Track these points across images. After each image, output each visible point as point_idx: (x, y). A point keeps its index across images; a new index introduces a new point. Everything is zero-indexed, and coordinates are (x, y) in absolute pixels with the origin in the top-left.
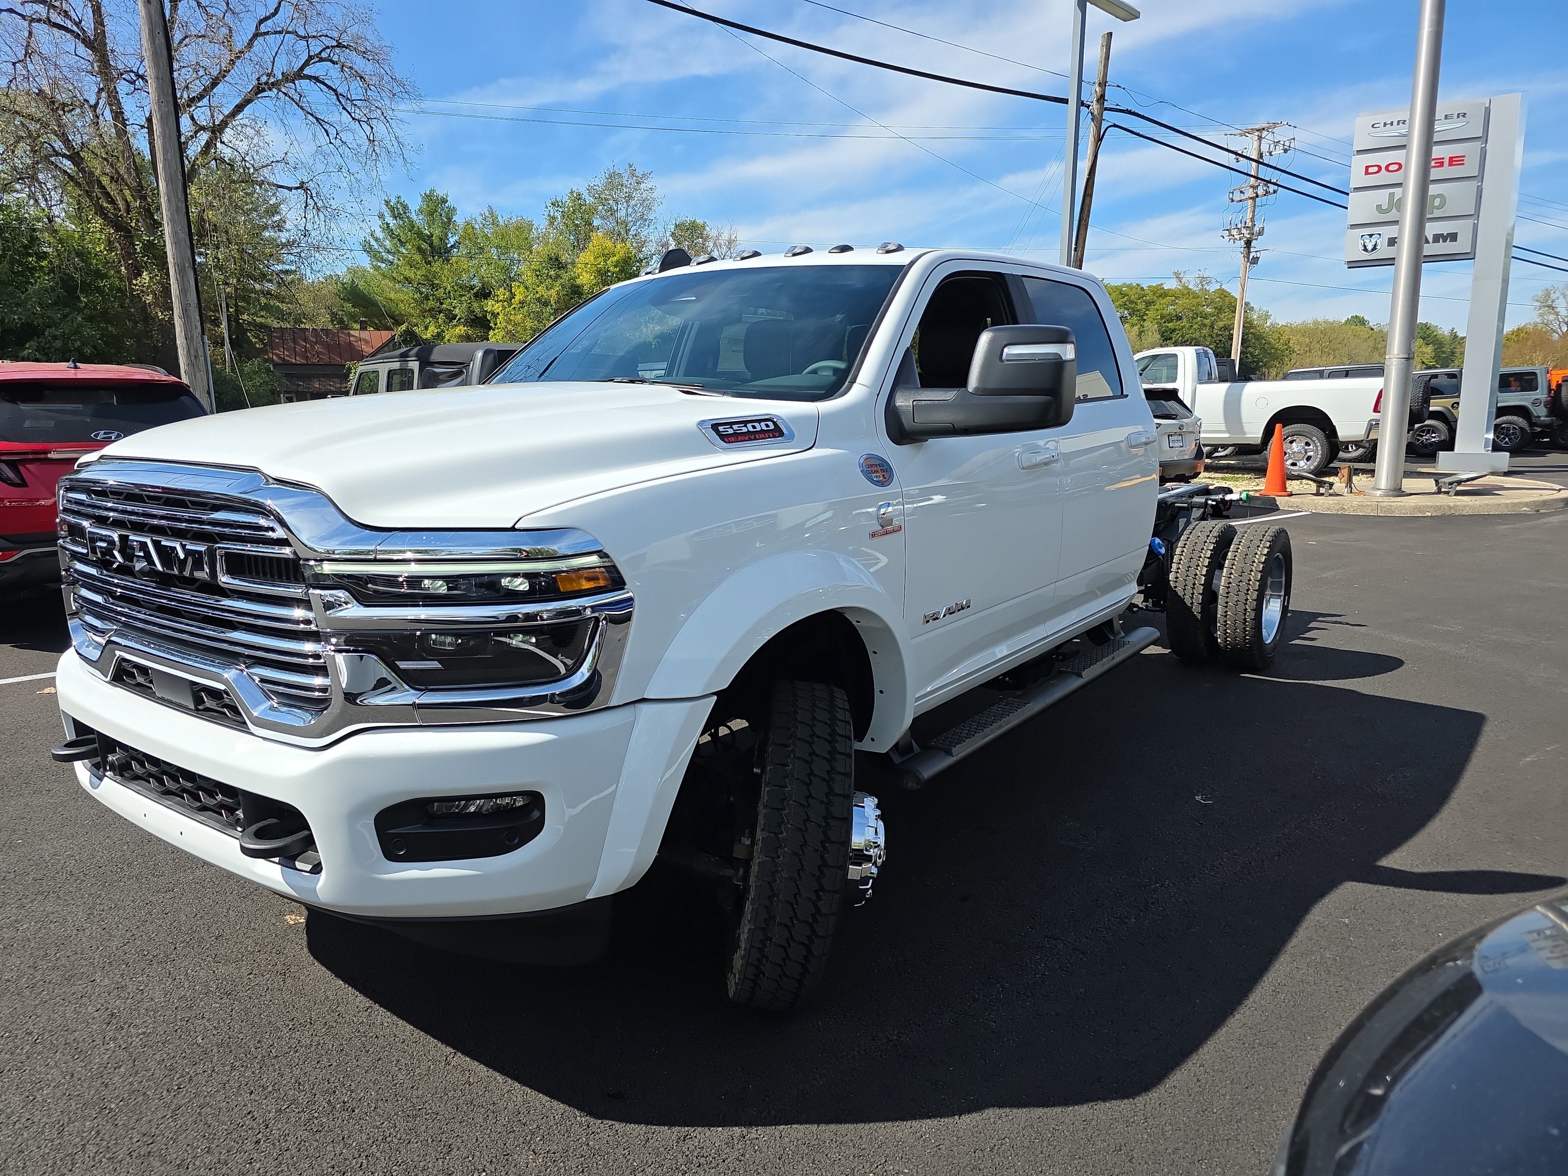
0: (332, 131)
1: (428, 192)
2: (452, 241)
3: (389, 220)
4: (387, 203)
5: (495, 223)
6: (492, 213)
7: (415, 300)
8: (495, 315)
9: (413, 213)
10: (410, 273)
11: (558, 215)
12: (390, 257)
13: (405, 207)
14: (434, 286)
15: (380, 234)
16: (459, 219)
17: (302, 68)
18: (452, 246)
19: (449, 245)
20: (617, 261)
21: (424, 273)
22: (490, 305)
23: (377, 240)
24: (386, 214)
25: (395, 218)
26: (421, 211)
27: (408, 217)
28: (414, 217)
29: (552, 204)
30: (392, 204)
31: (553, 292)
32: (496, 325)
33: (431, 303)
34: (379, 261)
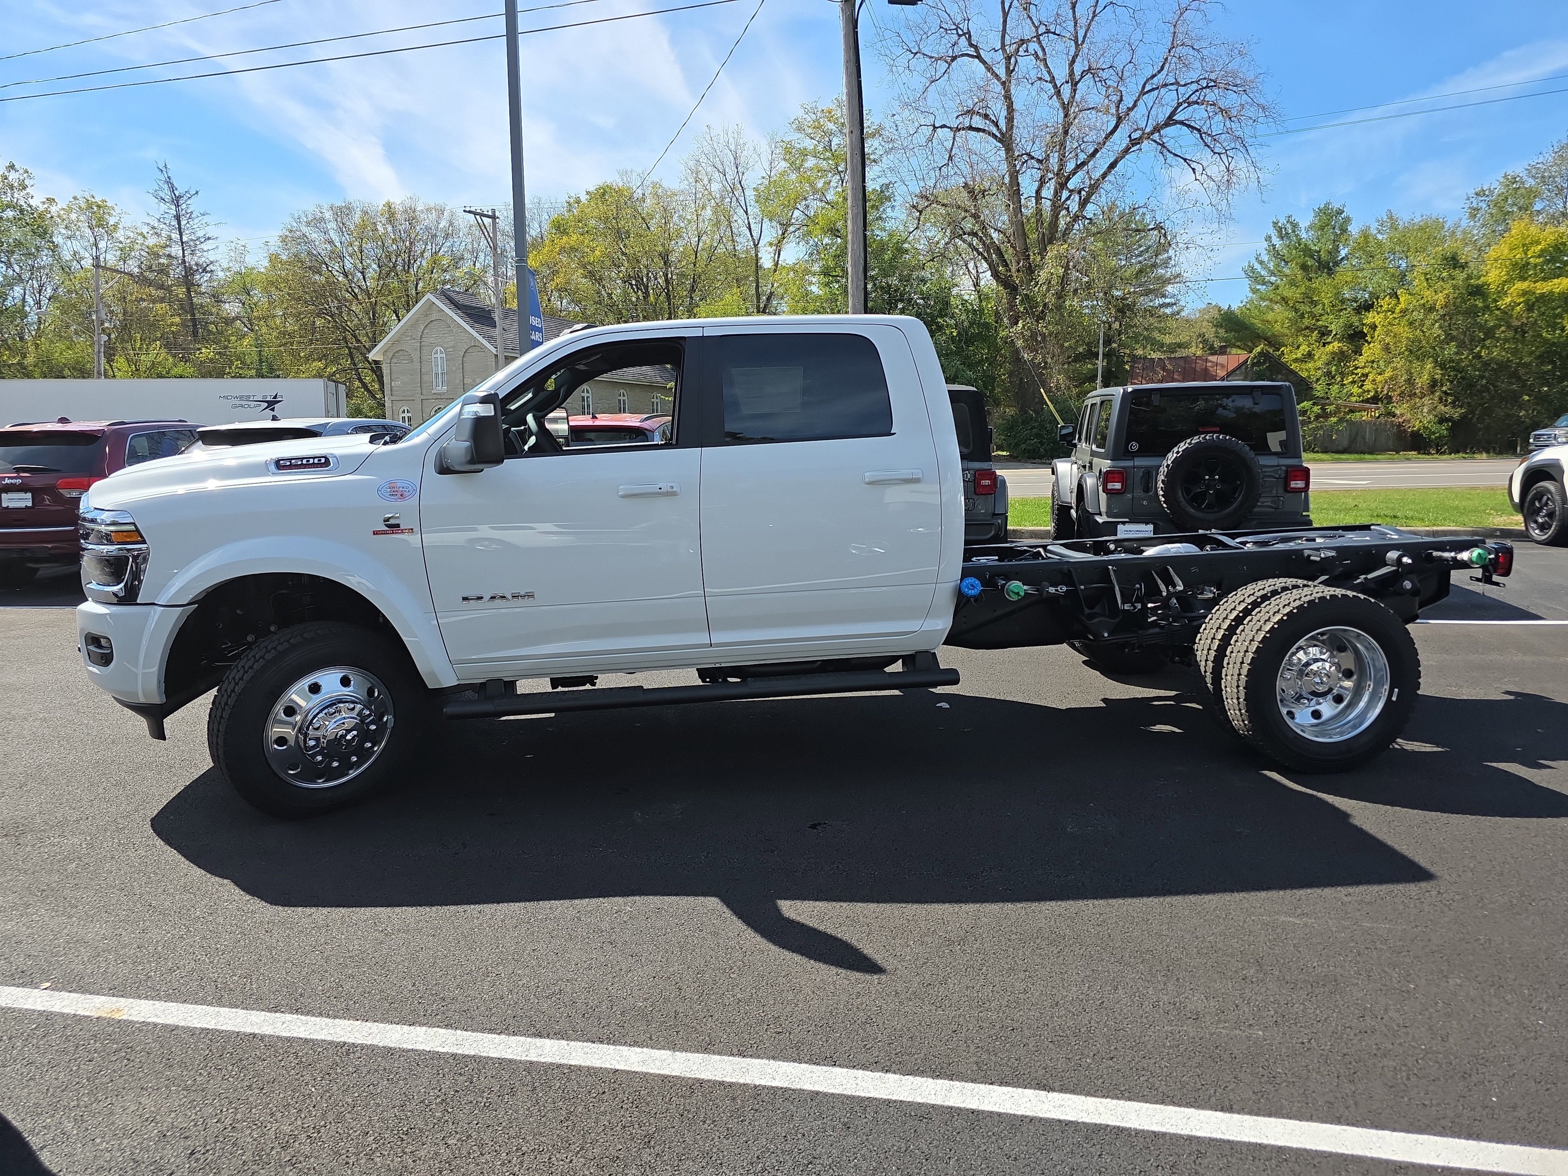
0: (1198, 168)
1: (1322, 206)
2: (1343, 253)
3: (1276, 240)
4: (1275, 224)
5: (1394, 227)
6: (1391, 218)
7: (1290, 319)
8: (1374, 327)
9: (1303, 231)
10: (1288, 293)
11: (1483, 205)
12: (1273, 279)
13: (1295, 226)
14: (1314, 303)
15: (1265, 258)
16: (1354, 229)
17: (1173, 113)
18: (1343, 259)
19: (1340, 258)
20: (1542, 250)
21: (1303, 291)
22: (1371, 317)
23: (1261, 263)
24: (1273, 235)
25: (1282, 238)
26: (1311, 227)
27: (1297, 236)
28: (1304, 235)
29: (1476, 194)
30: (1280, 224)
31: (1441, 296)
32: (1372, 338)
33: (1306, 322)
34: (1259, 284)
